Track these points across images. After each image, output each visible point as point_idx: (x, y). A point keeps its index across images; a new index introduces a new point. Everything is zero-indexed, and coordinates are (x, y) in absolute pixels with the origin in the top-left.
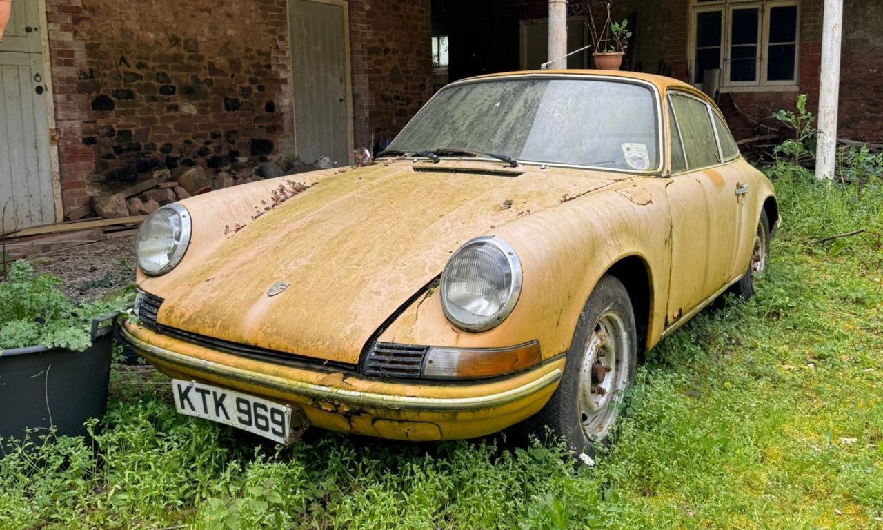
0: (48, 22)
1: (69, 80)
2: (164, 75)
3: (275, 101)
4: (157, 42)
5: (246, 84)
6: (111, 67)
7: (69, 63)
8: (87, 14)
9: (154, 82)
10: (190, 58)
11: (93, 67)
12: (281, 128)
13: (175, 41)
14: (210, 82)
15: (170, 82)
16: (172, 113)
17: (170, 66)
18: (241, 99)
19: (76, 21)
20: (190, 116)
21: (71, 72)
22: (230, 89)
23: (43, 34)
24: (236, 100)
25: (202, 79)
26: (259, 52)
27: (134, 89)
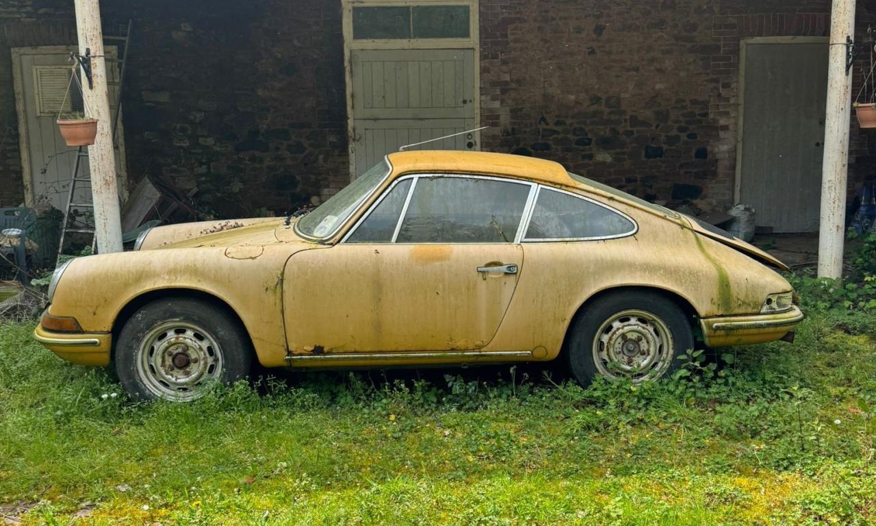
0: (481, 95)
1: (494, 137)
2: (581, 129)
3: (709, 148)
4: (577, 102)
5: (674, 132)
6: (531, 125)
7: (494, 125)
8: (514, 85)
9: (570, 136)
10: (610, 113)
11: (516, 127)
12: (715, 174)
13: (596, 100)
14: (629, 134)
15: (586, 134)
16: (586, 161)
17: (588, 122)
18: (665, 147)
19: (503, 92)
20: (604, 163)
21: (497, 131)
22: (653, 139)
23: (477, 105)
24: (660, 148)
25: (621, 130)
26: (694, 102)
27: (551, 142)
